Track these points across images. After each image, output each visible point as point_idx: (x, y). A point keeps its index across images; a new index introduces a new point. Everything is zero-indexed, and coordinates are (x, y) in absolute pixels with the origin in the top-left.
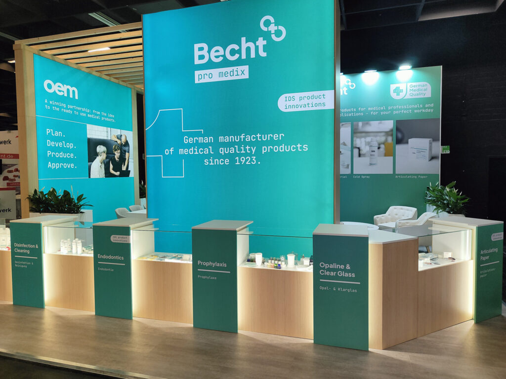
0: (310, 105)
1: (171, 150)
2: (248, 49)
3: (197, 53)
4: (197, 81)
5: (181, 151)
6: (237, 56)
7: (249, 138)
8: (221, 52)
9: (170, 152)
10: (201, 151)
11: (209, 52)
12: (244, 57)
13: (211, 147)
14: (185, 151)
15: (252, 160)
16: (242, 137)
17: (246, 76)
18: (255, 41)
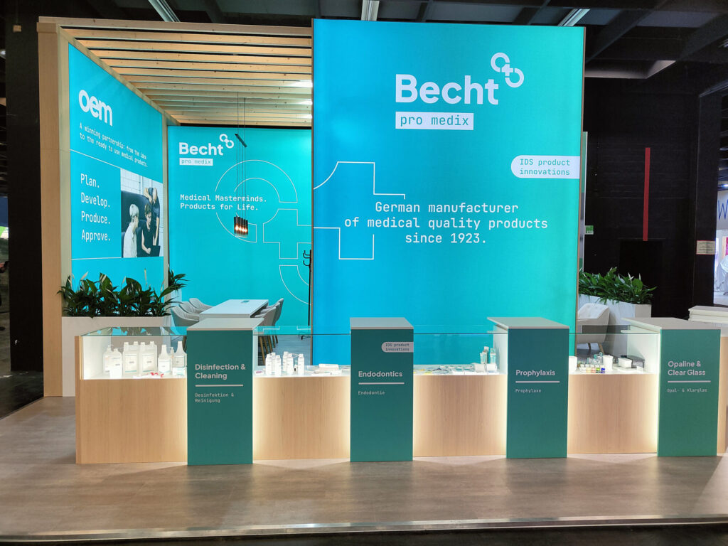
0: (552, 172)
1: (355, 221)
2: (474, 92)
3: (400, 87)
4: (398, 126)
5: (370, 223)
6: (458, 99)
7: (470, 209)
8: (436, 91)
9: (353, 223)
10: (401, 224)
11: (418, 88)
12: (467, 101)
13: (416, 219)
14: (377, 223)
15: (474, 238)
16: (462, 206)
17: (470, 127)
18: (483, 84)
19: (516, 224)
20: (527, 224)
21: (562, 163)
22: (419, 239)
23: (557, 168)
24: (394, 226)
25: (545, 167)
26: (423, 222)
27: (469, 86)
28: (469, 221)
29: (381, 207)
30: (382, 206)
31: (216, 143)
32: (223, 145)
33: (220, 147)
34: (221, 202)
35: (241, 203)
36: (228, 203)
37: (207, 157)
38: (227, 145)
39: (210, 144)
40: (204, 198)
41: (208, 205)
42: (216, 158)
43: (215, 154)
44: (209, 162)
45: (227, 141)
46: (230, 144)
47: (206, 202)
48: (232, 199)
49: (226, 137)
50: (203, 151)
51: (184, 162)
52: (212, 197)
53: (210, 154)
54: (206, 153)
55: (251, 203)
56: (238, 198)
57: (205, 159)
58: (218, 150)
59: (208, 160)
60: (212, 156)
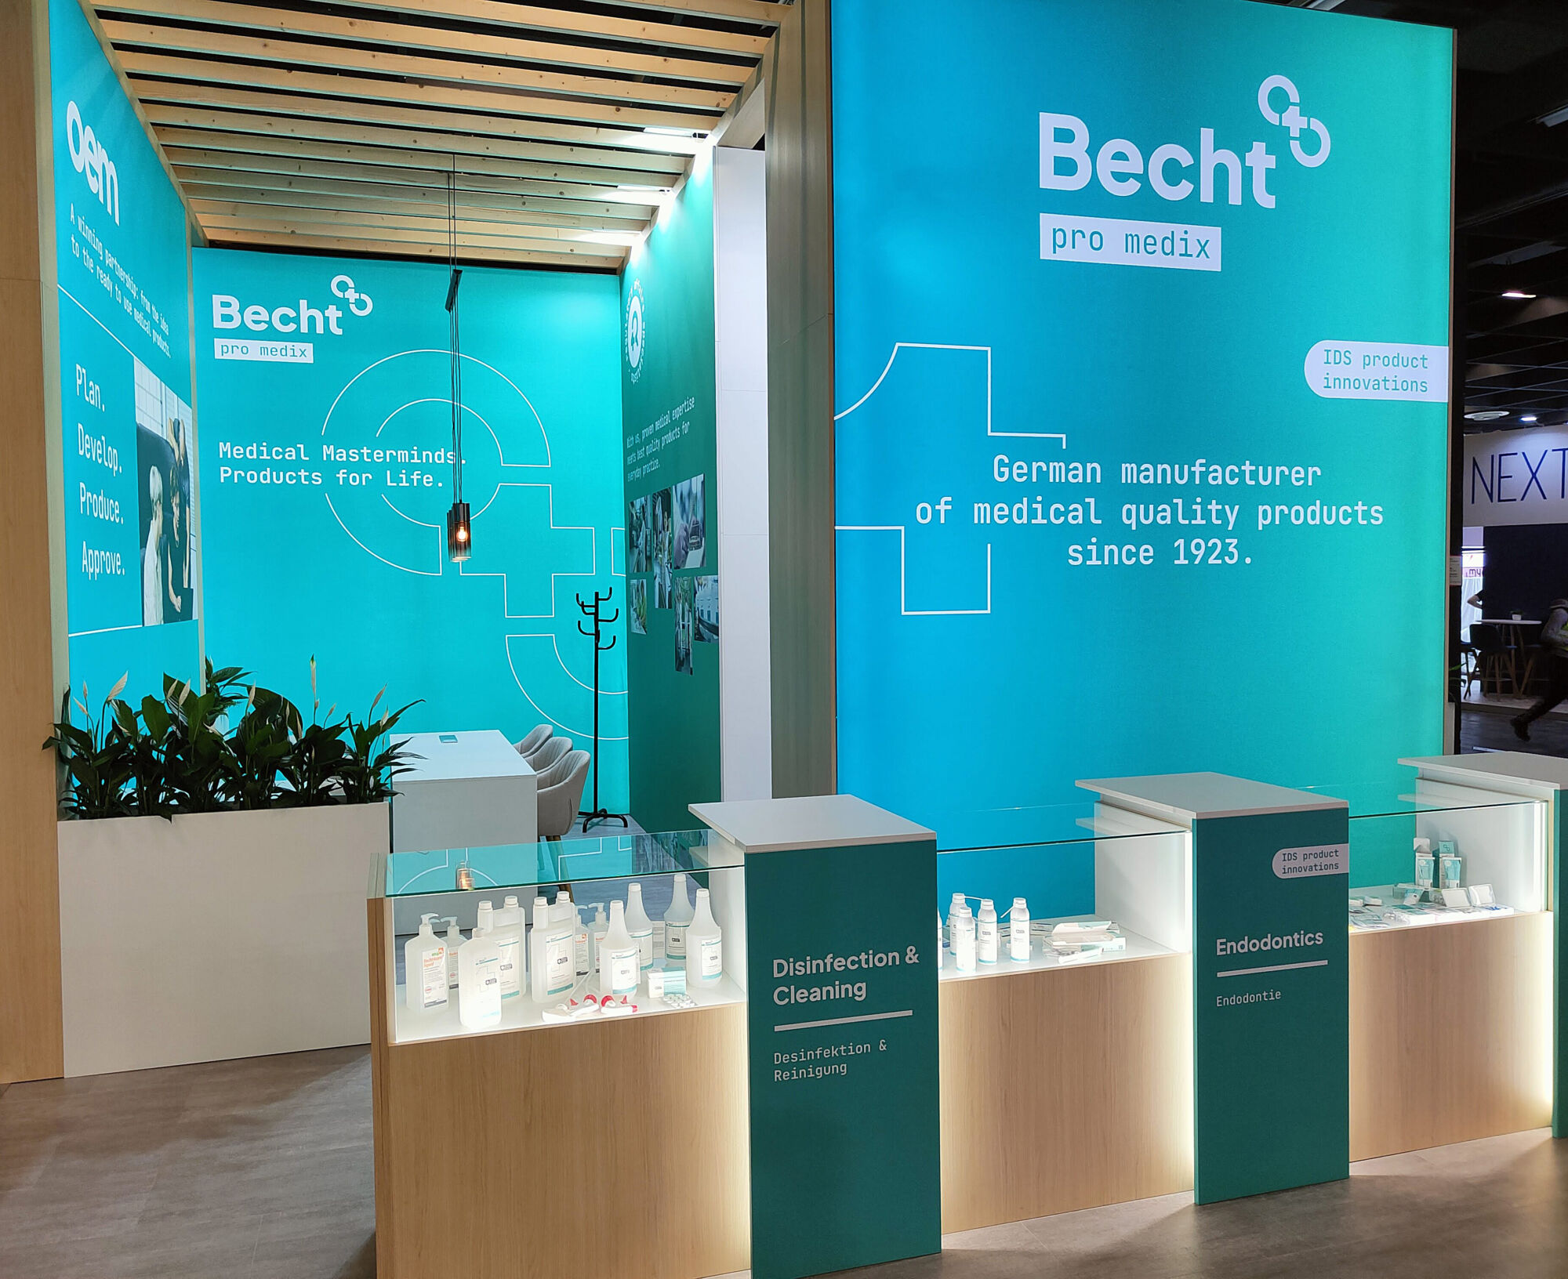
0: (1391, 385)
1: (942, 507)
2: (1221, 173)
3: (1049, 150)
4: (1046, 253)
5: (982, 512)
6: (1184, 189)
7: (1218, 476)
8: (1135, 164)
9: (936, 514)
10: (1058, 514)
11: (1093, 152)
12: (1207, 195)
13: (1092, 501)
14: (996, 513)
15: (1225, 552)
16: (1197, 469)
17: (1213, 263)
18: (1241, 151)
19: (1315, 514)
20: (1338, 516)
21: (1411, 362)
22: (1100, 557)
23: (1402, 373)
24: (1040, 520)
25: (1377, 372)
26: (1109, 512)
27: (1211, 157)
28: (1214, 507)
29: (1006, 470)
30: (1010, 466)
31: (321, 300)
32: (343, 304)
33: (333, 313)
34: (339, 465)
35: (395, 466)
36: (359, 467)
37: (296, 337)
38: (353, 307)
39: (303, 303)
40: (291, 454)
41: (303, 473)
42: (322, 342)
43: (320, 330)
44: (304, 354)
45: (351, 295)
46: (361, 305)
47: (297, 465)
48: (370, 456)
49: (351, 284)
50: (285, 319)
51: (226, 350)
52: (314, 452)
53: (304, 329)
54: (292, 327)
55: (424, 468)
56: (388, 452)
57: (290, 345)
58: (326, 320)
59: (299, 346)
60: (310, 337)
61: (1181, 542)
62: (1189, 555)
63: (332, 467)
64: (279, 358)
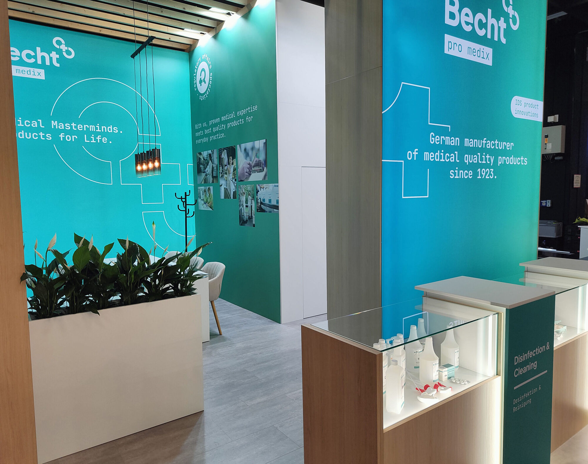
1: (415, 153)
2: (493, 28)
3: (448, 8)
4: (446, 52)
6: (484, 31)
7: (490, 145)
9: (413, 155)
10: (448, 158)
12: (489, 35)
13: (456, 152)
14: (431, 156)
15: (490, 174)
16: (484, 142)
17: (489, 62)
18: (498, 20)
19: (512, 160)
20: (517, 161)
21: (535, 106)
22: (458, 175)
23: (533, 110)
24: (442, 160)
25: (527, 109)
26: (461, 157)
28: (488, 157)
29: (433, 139)
30: (434, 137)
31: (48, 48)
32: (59, 52)
33: (54, 55)
34: (60, 131)
35: (89, 133)
36: (71, 132)
37: (35, 65)
38: (64, 54)
39: (38, 49)
40: (35, 124)
41: (41, 134)
42: (49, 70)
43: (48, 63)
44: (40, 74)
45: (63, 48)
46: (69, 53)
47: (38, 130)
48: (76, 127)
49: (63, 42)
50: (29, 56)
52: (47, 123)
53: (39, 62)
54: (32, 60)
55: (103, 134)
56: (85, 126)
57: (32, 69)
58: (51, 59)
59: (37, 70)
60: (43, 66)
61: (479, 170)
62: (481, 175)
63: (56, 132)
64: (26, 76)
